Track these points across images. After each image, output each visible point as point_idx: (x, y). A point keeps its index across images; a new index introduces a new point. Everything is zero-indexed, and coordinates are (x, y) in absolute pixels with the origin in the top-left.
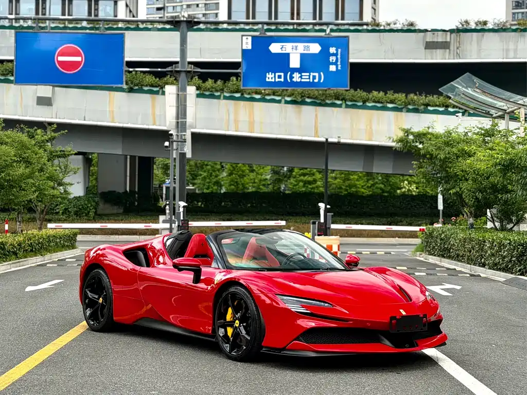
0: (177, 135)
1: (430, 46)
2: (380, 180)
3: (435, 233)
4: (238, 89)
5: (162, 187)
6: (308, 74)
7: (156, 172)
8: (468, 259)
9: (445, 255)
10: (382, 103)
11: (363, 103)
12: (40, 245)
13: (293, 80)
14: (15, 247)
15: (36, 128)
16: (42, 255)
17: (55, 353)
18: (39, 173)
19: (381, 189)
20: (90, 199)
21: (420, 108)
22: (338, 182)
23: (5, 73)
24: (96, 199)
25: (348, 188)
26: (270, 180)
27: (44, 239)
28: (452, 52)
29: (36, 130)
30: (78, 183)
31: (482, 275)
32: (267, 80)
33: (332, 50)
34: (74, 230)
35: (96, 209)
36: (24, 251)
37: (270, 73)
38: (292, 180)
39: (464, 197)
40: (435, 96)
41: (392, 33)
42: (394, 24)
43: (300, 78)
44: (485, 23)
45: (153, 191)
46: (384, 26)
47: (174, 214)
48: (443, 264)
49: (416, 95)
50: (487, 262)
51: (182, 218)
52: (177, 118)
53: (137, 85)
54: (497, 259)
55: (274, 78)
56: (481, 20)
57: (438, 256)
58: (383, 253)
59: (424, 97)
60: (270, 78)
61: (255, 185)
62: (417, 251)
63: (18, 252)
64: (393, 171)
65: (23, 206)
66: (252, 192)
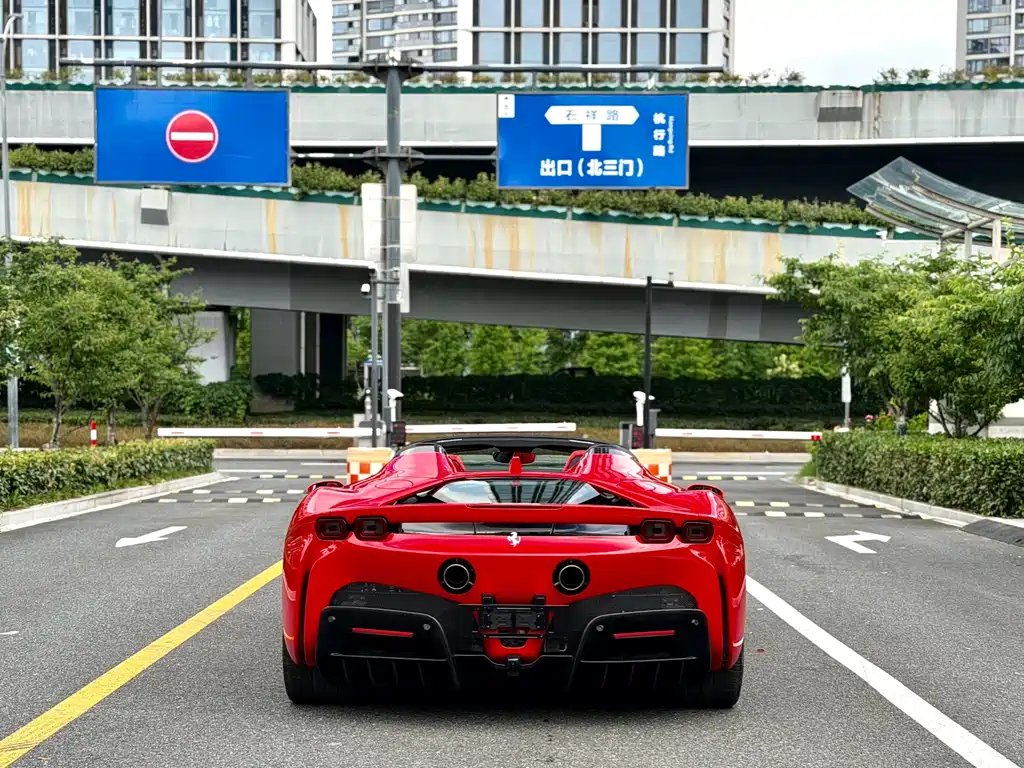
0: (384, 274)
1: (827, 115)
2: (735, 354)
3: (837, 443)
4: (491, 194)
5: (363, 368)
6: (615, 162)
7: (350, 341)
8: (897, 488)
9: (855, 482)
10: (742, 216)
11: (710, 218)
12: (148, 466)
13: (589, 172)
14: (103, 469)
15: (137, 261)
16: (151, 483)
17: (155, 665)
18: (143, 340)
19: (737, 369)
20: (237, 386)
21: (808, 225)
22: (664, 357)
23: (85, 167)
24: (248, 388)
25: (680, 368)
26: (547, 354)
27: (154, 455)
28: (866, 125)
29: (137, 264)
30: (213, 358)
31: (924, 516)
32: (543, 173)
33: (659, 118)
34: (207, 440)
35: (247, 404)
36: (119, 476)
37: (548, 160)
38: (586, 354)
39: (891, 379)
40: (835, 204)
41: (761, 94)
42: (765, 77)
43: (601, 170)
44: (925, 74)
45: (345, 374)
46: (747, 82)
47: (380, 411)
48: (851, 497)
49: (802, 201)
50: (932, 494)
51: (393, 419)
52: (384, 242)
53: (315, 188)
54: (952, 488)
55: (554, 170)
56: (918, 69)
57: (843, 483)
58: (745, 478)
59: (816, 206)
60: (548, 170)
61: (522, 363)
62: (803, 474)
63: (108, 477)
64: (761, 336)
65: (116, 397)
66: (516, 376)
